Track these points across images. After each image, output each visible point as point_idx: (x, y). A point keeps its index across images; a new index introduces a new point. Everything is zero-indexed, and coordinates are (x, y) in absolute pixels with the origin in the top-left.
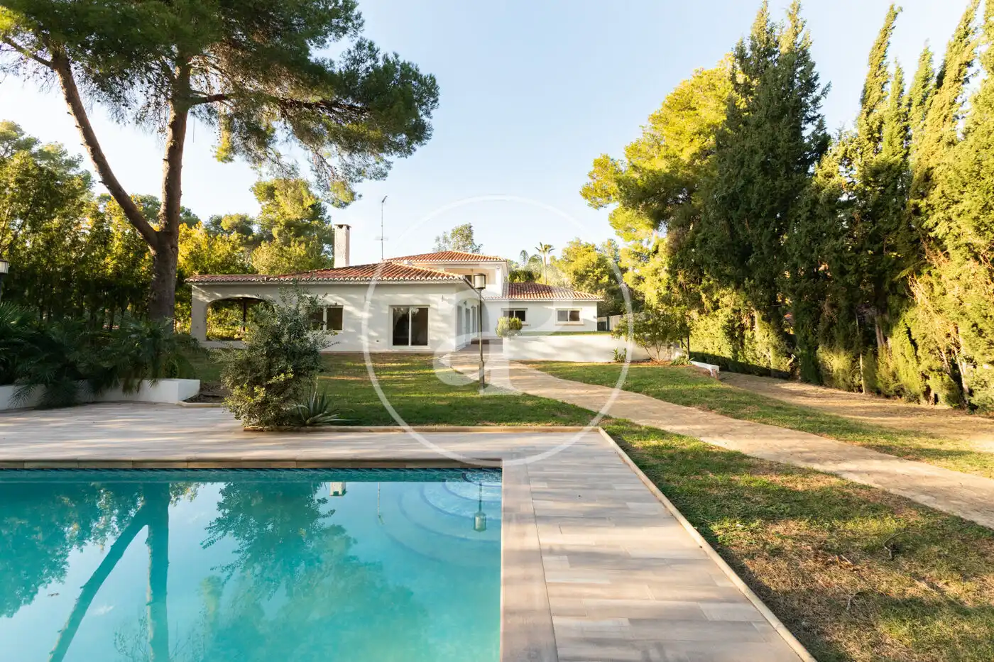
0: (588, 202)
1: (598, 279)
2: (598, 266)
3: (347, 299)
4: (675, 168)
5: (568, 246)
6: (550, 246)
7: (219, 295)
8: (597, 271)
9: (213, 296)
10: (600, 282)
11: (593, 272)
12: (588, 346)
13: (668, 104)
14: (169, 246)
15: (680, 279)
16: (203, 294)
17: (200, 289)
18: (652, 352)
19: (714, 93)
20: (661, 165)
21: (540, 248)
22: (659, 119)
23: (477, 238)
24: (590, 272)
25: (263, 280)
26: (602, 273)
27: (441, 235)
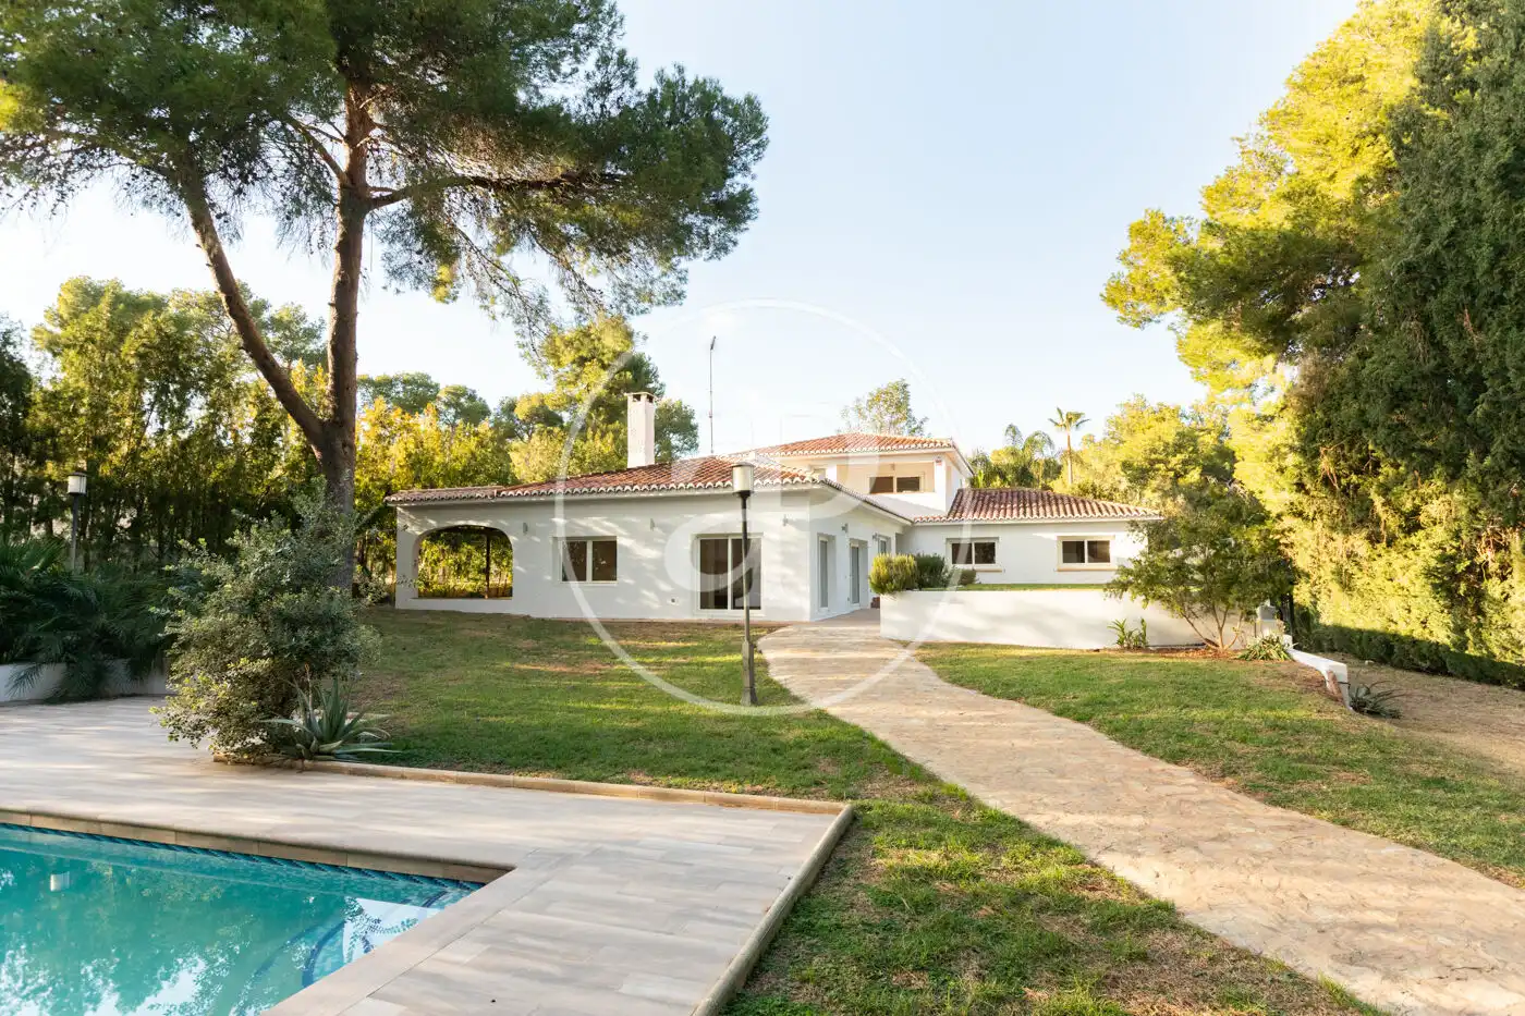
0: (1117, 313)
1: (1178, 476)
2: (1179, 448)
3: (623, 525)
4: (1304, 220)
5: (1118, 412)
6: (1078, 416)
7: (433, 523)
8: (1175, 461)
9: (425, 523)
10: (1181, 481)
11: (1166, 462)
12: (1057, 614)
13: (1299, 80)
14: (339, 443)
15: (1325, 464)
16: (411, 520)
17: (407, 513)
18: (1206, 627)
19: (1403, 32)
20: (1276, 217)
21: (1057, 418)
22: (1279, 119)
23: (917, 407)
24: (1159, 461)
25: (493, 496)
26: (1185, 463)
27: (852, 405)
